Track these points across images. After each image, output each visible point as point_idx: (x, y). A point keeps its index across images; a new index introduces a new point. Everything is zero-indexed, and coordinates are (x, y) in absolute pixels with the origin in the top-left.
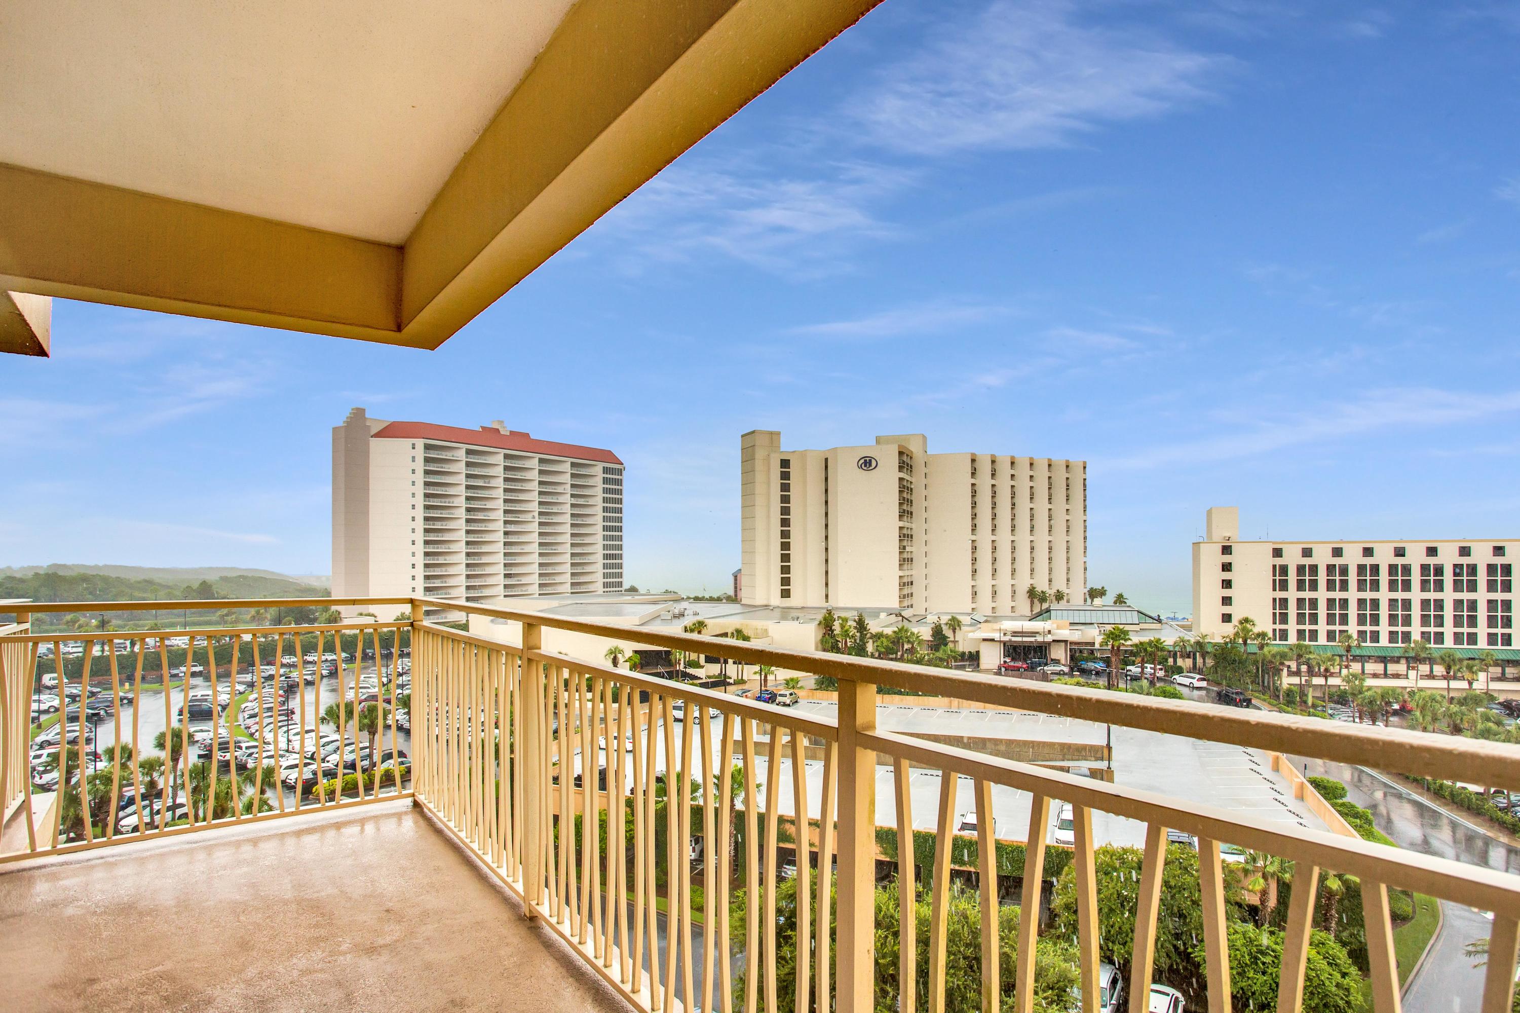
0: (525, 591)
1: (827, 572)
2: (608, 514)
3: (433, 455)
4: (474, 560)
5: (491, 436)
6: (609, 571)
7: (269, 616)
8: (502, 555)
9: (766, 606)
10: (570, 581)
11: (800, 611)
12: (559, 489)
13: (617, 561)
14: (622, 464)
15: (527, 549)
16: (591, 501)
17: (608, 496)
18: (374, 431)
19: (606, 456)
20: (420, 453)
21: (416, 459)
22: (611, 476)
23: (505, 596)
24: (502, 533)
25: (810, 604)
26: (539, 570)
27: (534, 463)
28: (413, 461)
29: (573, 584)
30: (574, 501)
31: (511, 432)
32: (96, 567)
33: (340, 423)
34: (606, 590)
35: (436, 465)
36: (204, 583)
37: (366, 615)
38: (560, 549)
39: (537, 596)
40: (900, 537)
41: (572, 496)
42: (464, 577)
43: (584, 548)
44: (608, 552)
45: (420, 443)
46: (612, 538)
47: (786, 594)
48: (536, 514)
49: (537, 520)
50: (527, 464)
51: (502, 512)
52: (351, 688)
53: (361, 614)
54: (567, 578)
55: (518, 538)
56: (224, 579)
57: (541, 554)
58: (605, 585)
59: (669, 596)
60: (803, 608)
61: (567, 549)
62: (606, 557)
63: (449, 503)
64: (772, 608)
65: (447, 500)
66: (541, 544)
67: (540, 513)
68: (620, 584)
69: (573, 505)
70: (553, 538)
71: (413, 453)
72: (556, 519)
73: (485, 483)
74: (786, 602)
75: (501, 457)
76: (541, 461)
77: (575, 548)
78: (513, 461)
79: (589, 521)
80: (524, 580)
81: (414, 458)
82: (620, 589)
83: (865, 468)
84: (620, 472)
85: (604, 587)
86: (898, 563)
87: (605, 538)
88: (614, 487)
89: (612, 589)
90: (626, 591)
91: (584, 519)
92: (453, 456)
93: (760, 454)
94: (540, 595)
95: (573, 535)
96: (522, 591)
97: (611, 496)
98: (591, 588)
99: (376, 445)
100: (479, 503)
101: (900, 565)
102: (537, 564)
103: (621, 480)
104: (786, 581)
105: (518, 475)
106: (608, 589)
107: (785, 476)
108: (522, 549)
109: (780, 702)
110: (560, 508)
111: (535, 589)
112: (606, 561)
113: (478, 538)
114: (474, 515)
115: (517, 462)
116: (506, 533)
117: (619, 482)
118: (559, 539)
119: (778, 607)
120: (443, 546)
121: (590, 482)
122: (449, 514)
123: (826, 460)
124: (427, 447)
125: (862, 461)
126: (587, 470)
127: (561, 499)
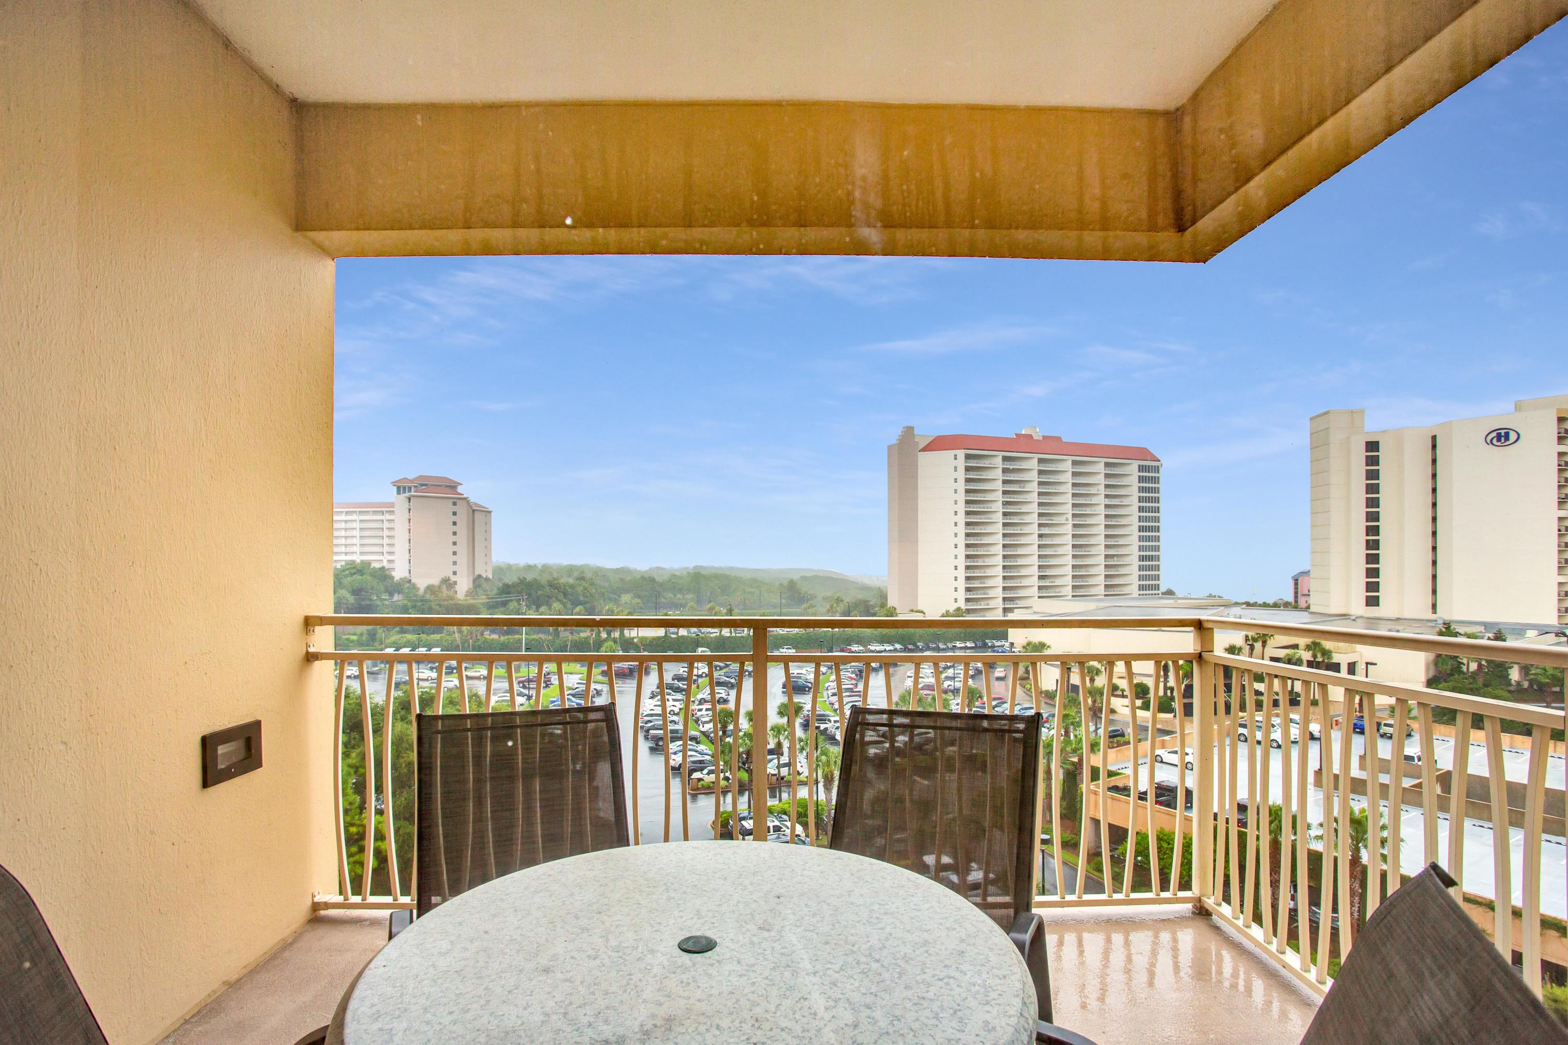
0: (1058, 592)
1: (1434, 577)
2: (1144, 514)
3: (973, 464)
4: (1010, 562)
5: (1025, 443)
6: (1144, 573)
7: (839, 609)
8: (1036, 557)
9: (1344, 615)
10: (1103, 583)
11: (1394, 623)
12: (1093, 490)
13: (1154, 563)
14: (1159, 461)
15: (1060, 551)
16: (1126, 501)
17: (1144, 495)
18: (921, 446)
19: (1141, 453)
20: (961, 463)
21: (958, 469)
22: (1147, 474)
23: (1039, 597)
24: (1036, 536)
25: (1407, 615)
26: (1073, 572)
27: (1067, 465)
28: (956, 471)
29: (1106, 586)
30: (1108, 502)
31: (1044, 437)
32: (721, 568)
33: (894, 441)
34: (1141, 592)
35: (975, 473)
36: (792, 581)
37: (916, 612)
38: (1093, 551)
39: (1070, 597)
40: (1559, 530)
41: (1107, 496)
42: (1000, 579)
43: (1119, 550)
44: (1144, 553)
45: (961, 453)
46: (1148, 539)
47: (1373, 602)
48: (1070, 516)
49: (1071, 522)
50: (1060, 467)
51: (1036, 515)
52: (909, 677)
53: (912, 611)
54: (1101, 580)
55: (1052, 541)
56: (804, 578)
57: (1074, 556)
58: (1141, 588)
59: (1218, 601)
60: (1398, 619)
61: (1101, 550)
62: (1142, 558)
63: (987, 508)
64: (1353, 618)
65: (986, 506)
66: (1074, 546)
67: (1074, 515)
68: (1157, 587)
69: (1107, 506)
70: (1087, 539)
71: (955, 463)
72: (1089, 521)
73: (1020, 487)
74: (1373, 612)
75: (1035, 461)
76: (1075, 463)
77: (1110, 550)
78: (1047, 465)
79: (1123, 521)
80: (1058, 582)
81: (956, 468)
82: (1157, 592)
83: (1499, 444)
84: (1157, 469)
85: (1139, 590)
86: (1556, 565)
87: (1141, 539)
88: (1151, 485)
89: (1147, 592)
90: (1163, 594)
91: (1119, 520)
92: (990, 464)
93: (1336, 437)
94: (1073, 596)
95: (1107, 536)
96: (1055, 592)
97: (1147, 495)
98: (1126, 590)
99: (925, 459)
100: (1015, 507)
101: (1559, 568)
102: (1071, 566)
103: (1158, 477)
104: (1372, 587)
105: (1052, 479)
106: (1144, 592)
107: (1373, 461)
108: (1056, 551)
109: (1385, 734)
110: (1093, 509)
111: (1068, 591)
112: (1142, 563)
113: (1014, 541)
114: (1010, 519)
115: (1050, 465)
116: (1040, 536)
117: (1156, 480)
118: (1092, 541)
119: (1362, 617)
120: (982, 549)
121: (1125, 481)
122: (988, 518)
123: (1434, 438)
124: (968, 457)
125: (1494, 434)
126: (1121, 469)
127: (1094, 500)
